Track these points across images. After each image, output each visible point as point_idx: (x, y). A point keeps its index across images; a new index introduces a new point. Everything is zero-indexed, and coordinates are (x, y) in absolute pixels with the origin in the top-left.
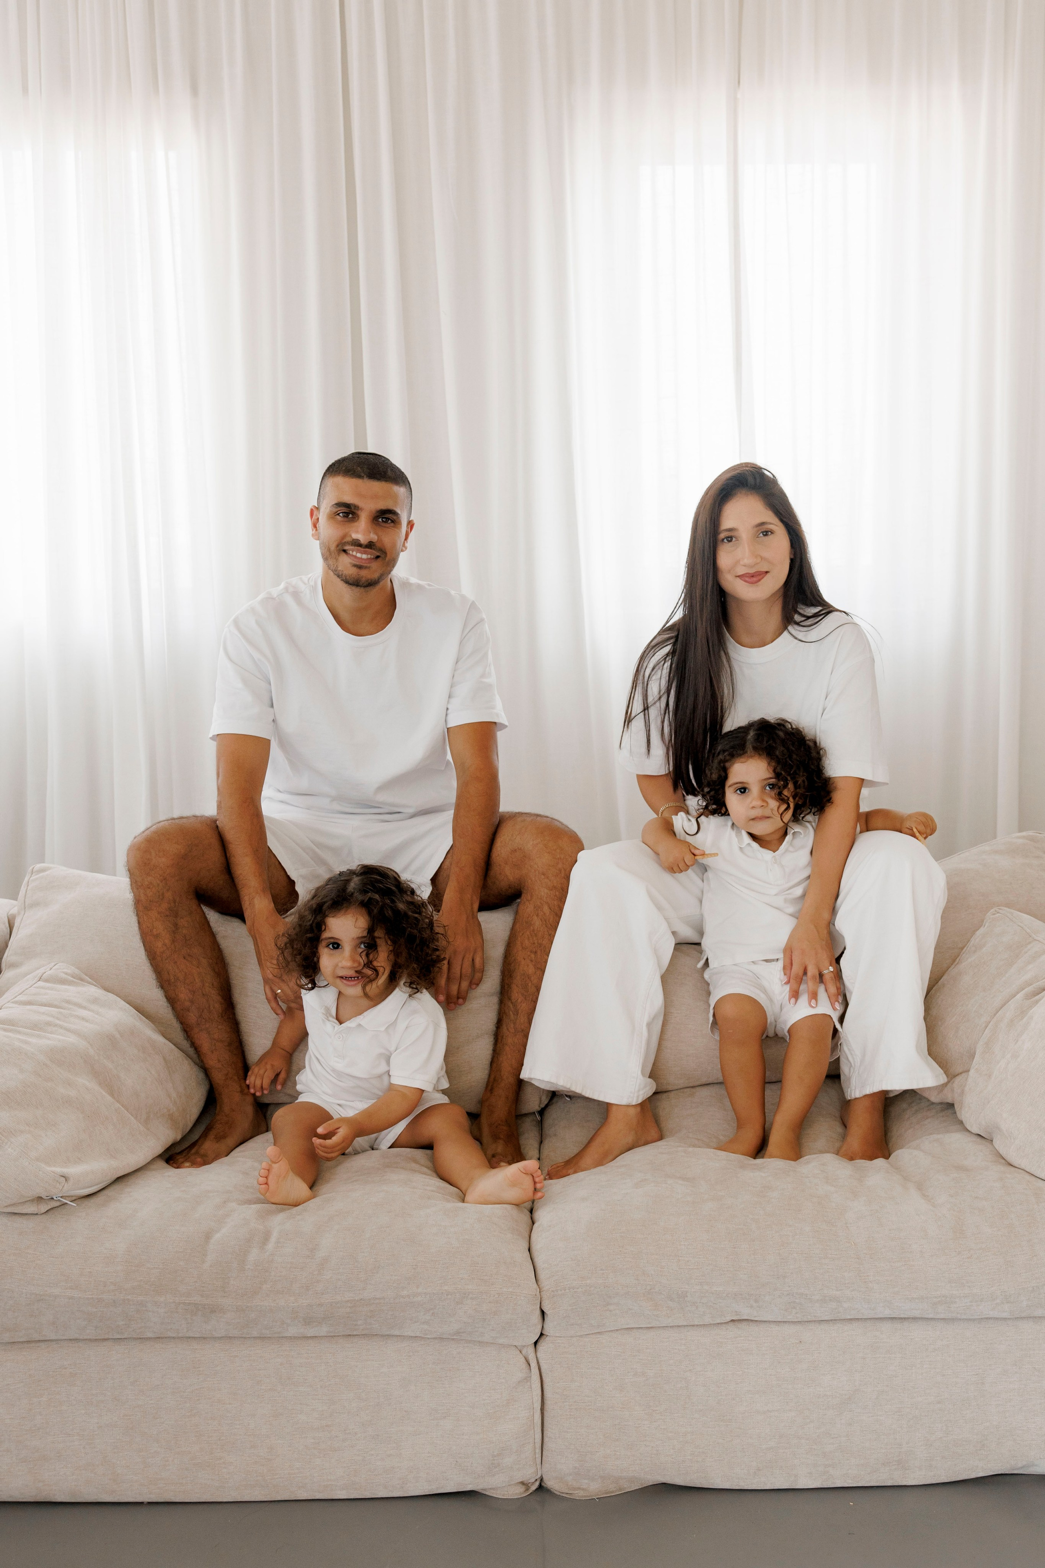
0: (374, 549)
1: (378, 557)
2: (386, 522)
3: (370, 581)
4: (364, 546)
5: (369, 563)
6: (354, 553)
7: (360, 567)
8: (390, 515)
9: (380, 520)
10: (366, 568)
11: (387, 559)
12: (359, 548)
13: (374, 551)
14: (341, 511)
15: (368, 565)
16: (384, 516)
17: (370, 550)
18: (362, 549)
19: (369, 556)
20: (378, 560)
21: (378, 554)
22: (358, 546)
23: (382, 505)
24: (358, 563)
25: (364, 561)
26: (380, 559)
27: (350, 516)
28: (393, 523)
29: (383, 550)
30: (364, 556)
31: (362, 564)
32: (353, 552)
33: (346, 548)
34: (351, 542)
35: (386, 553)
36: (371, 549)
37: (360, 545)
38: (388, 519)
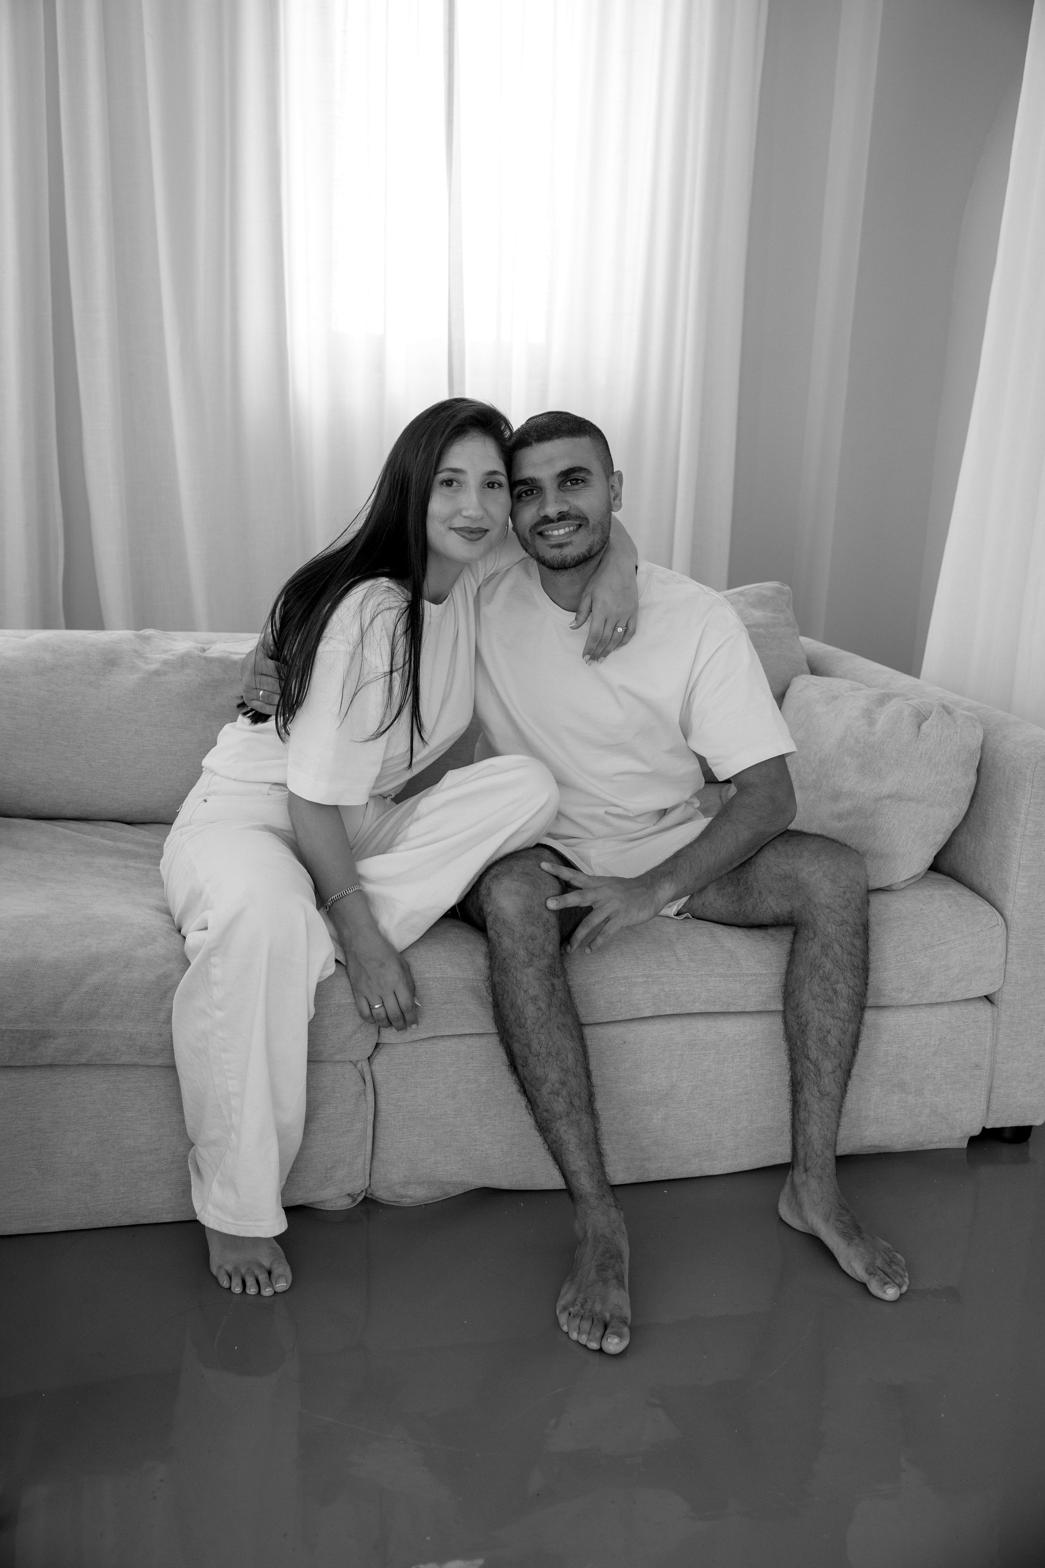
0: (569, 519)
1: (580, 526)
2: (577, 484)
3: (577, 558)
4: (555, 520)
5: (569, 537)
6: (550, 532)
7: (560, 546)
8: (575, 474)
9: (569, 484)
10: (567, 544)
11: (591, 525)
12: (551, 524)
13: (569, 521)
14: (523, 490)
15: (568, 540)
16: (572, 478)
17: (565, 522)
18: (555, 524)
19: (567, 530)
20: (580, 530)
21: (578, 523)
22: (550, 523)
23: (563, 465)
24: (556, 543)
25: (561, 538)
26: (583, 527)
27: (535, 492)
28: (583, 483)
29: (582, 516)
30: (562, 532)
31: (560, 542)
32: (548, 531)
33: (540, 529)
34: (540, 522)
35: (587, 519)
36: (565, 520)
37: (552, 521)
38: (578, 480)
